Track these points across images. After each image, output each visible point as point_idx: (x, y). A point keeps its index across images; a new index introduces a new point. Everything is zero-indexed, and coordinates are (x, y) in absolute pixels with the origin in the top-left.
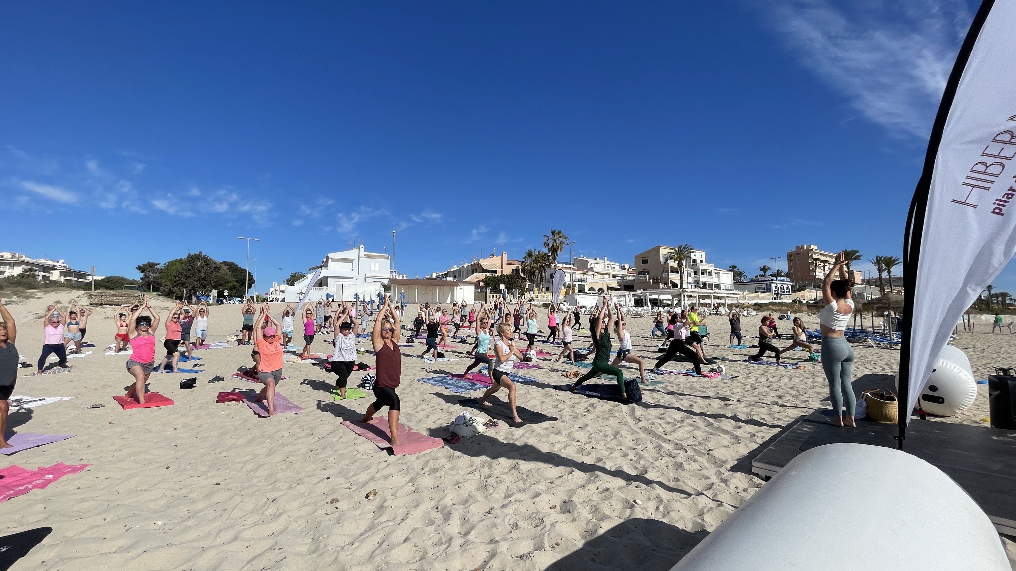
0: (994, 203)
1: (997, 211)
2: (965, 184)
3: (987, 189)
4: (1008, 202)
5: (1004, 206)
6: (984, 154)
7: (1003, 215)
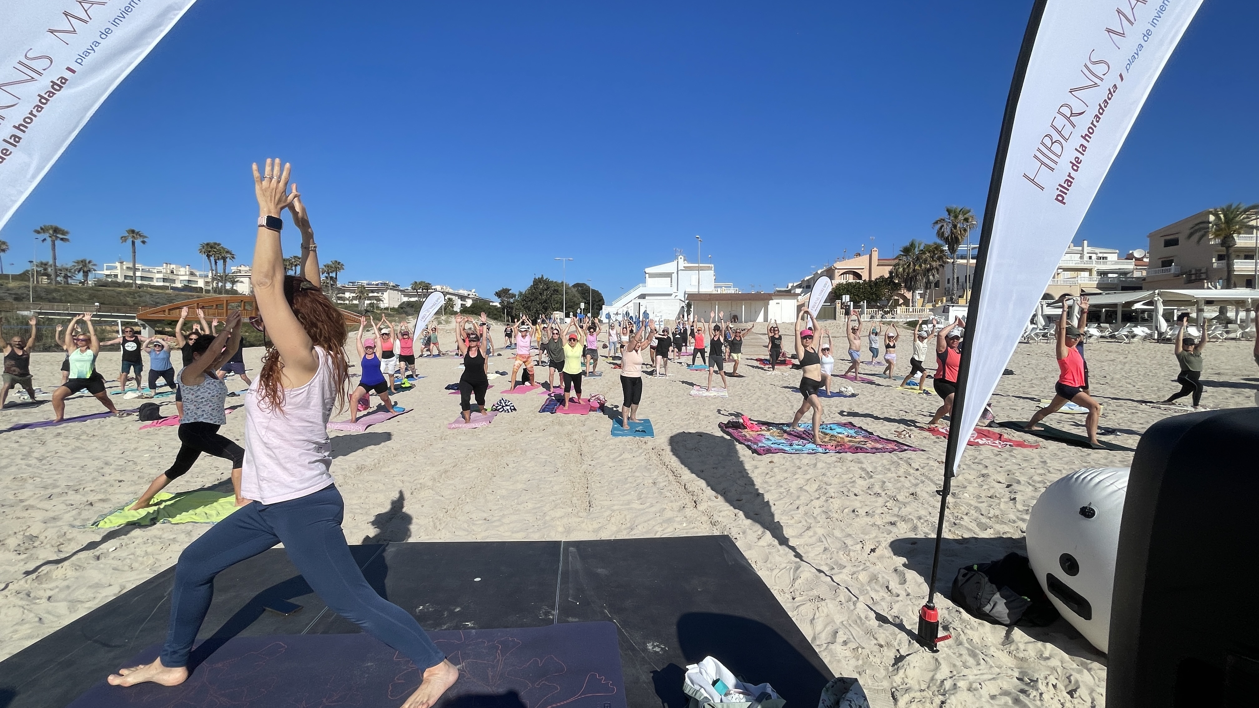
0: (1058, 189)
1: (1060, 198)
2: (1035, 157)
3: (1052, 169)
4: (1068, 190)
5: (1066, 194)
6: (1052, 126)
7: (1064, 203)
